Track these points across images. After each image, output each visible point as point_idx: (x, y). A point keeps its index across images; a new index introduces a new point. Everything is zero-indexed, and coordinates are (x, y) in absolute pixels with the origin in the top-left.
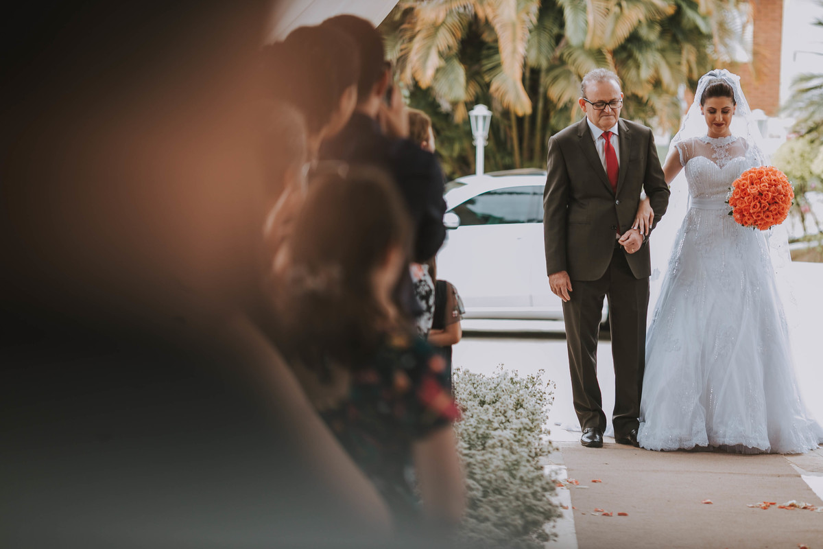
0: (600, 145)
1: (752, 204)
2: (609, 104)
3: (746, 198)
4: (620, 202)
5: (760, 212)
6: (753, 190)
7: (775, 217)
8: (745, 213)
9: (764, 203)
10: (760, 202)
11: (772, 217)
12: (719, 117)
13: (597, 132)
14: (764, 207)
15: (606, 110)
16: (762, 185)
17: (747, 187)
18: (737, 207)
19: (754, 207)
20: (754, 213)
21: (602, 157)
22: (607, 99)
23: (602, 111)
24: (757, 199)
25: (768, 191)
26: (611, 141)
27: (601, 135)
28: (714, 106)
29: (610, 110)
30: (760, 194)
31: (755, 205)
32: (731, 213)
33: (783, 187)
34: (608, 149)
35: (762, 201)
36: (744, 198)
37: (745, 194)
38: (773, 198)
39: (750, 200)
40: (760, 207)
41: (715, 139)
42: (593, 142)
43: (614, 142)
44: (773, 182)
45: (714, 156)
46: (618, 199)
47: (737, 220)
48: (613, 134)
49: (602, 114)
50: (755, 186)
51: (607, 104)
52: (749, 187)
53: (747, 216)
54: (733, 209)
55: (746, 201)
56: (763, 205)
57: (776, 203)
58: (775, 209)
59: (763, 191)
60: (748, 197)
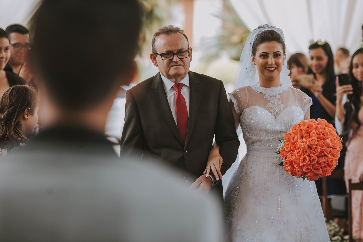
0: (171, 97)
1: (302, 158)
2: (176, 54)
3: (296, 152)
4: (189, 152)
5: (309, 165)
6: (302, 144)
7: (324, 169)
8: (295, 166)
9: (314, 156)
10: (309, 156)
11: (321, 169)
12: (271, 60)
13: (168, 84)
14: (314, 160)
15: (175, 60)
16: (312, 139)
17: (297, 141)
18: (287, 159)
19: (304, 161)
20: (304, 166)
21: (173, 109)
22: (174, 49)
23: (171, 61)
24: (306, 152)
25: (317, 145)
26: (182, 92)
27: (172, 87)
28: (265, 51)
29: (178, 60)
30: (310, 147)
31: (305, 158)
32: (282, 164)
33: (331, 140)
34: (179, 100)
35: (312, 155)
36: (293, 151)
37: (295, 147)
38: (322, 152)
39: (299, 154)
40: (310, 160)
41: (268, 89)
42: (165, 94)
43: (185, 93)
44: (322, 136)
45: (268, 105)
46: (187, 150)
47: (287, 171)
48: (184, 85)
49: (172, 64)
50: (304, 140)
51: (174, 54)
52: (299, 141)
53: (297, 169)
54: (284, 161)
55: (296, 154)
56: (312, 159)
57: (325, 155)
58: (324, 162)
59: (312, 145)
60: (298, 151)
